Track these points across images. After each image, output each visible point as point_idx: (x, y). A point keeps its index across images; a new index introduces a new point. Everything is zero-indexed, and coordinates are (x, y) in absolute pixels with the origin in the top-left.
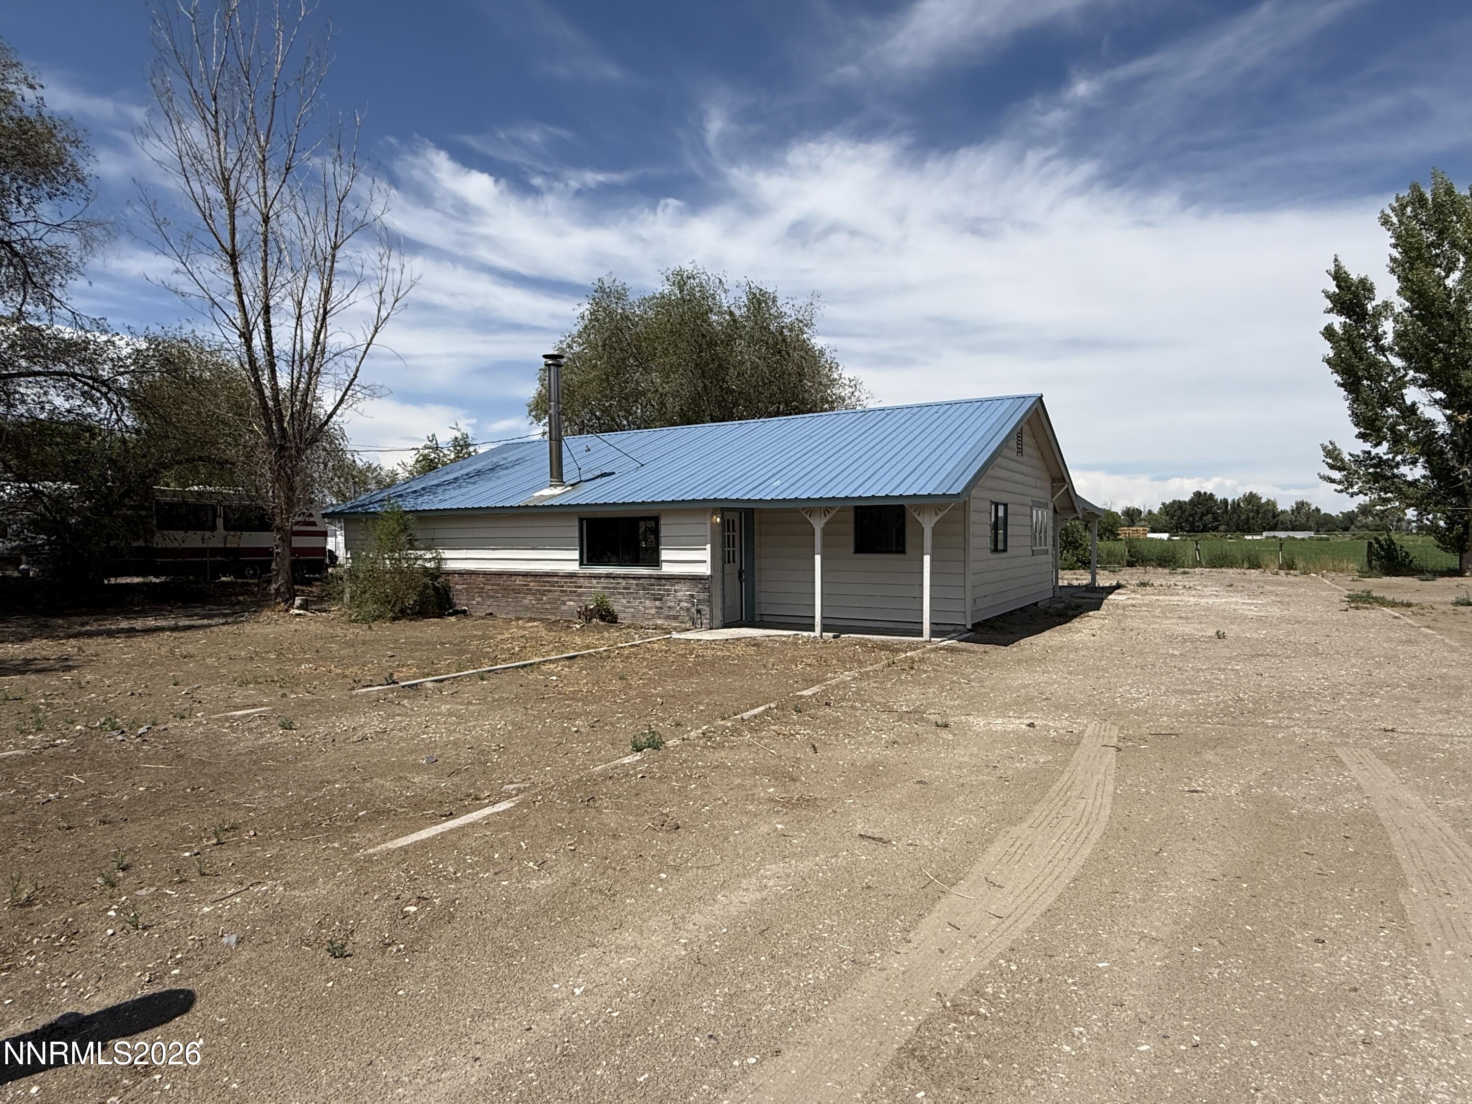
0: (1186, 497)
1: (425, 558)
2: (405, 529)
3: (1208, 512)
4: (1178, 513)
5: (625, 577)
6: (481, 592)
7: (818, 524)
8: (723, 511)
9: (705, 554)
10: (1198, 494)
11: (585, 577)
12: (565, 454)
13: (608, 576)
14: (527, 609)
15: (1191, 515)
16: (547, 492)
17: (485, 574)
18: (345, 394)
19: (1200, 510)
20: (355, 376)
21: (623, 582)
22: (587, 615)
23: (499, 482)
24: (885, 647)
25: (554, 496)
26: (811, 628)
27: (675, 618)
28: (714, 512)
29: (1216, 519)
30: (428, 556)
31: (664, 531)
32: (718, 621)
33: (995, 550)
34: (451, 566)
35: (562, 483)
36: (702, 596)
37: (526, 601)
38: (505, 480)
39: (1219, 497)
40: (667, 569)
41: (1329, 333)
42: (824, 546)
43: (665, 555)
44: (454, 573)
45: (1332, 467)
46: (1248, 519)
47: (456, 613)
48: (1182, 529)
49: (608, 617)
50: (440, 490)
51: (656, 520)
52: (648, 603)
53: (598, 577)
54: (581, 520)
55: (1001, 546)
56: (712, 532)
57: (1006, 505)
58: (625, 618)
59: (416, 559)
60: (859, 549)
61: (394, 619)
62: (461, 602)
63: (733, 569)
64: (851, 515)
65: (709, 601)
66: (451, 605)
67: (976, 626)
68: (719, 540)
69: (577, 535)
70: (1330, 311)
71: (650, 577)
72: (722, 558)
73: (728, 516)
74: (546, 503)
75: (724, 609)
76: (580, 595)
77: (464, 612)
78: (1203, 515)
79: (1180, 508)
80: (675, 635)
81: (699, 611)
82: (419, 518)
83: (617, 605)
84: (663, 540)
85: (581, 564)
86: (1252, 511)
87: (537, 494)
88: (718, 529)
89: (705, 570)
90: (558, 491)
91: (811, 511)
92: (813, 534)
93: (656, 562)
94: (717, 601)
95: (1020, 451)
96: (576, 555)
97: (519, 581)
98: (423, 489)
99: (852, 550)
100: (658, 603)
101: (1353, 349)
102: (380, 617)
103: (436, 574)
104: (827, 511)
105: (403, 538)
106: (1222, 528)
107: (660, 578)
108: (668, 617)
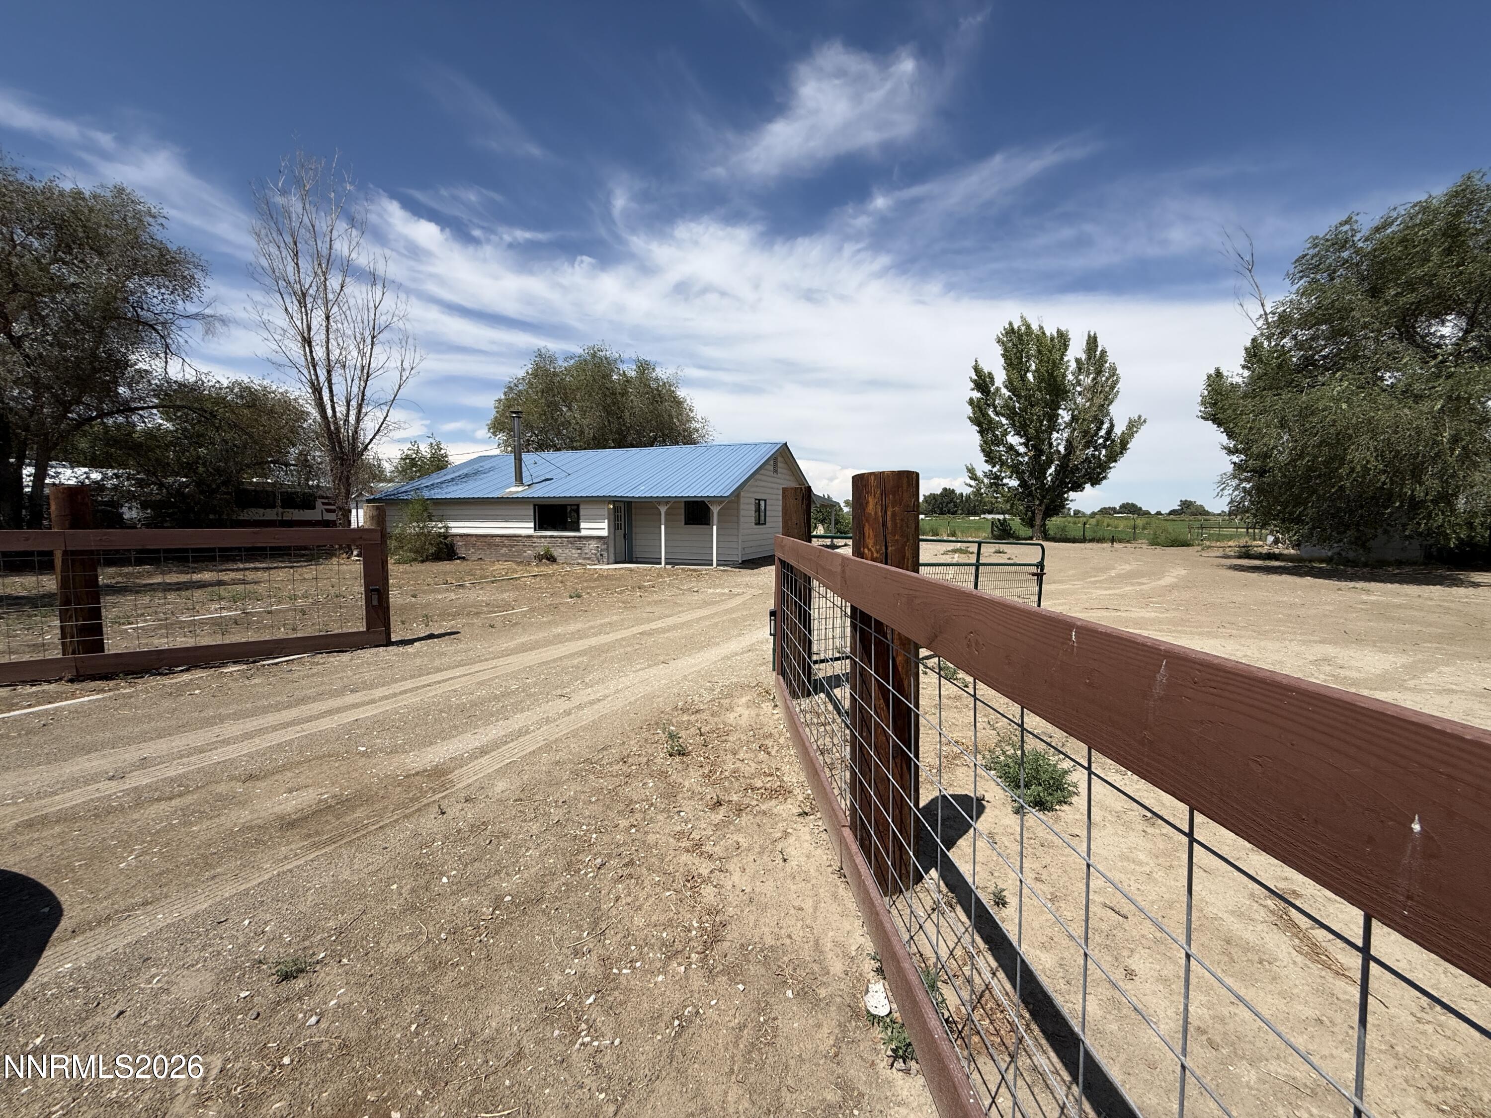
0: (938, 491)
1: (437, 527)
2: (426, 510)
3: (951, 501)
4: (933, 502)
5: (561, 537)
6: (474, 546)
7: (663, 510)
8: (614, 502)
9: (605, 525)
10: (945, 489)
11: (538, 537)
12: (524, 469)
13: (551, 537)
14: (503, 555)
15: (941, 503)
16: (513, 489)
17: (476, 536)
18: (381, 426)
19: (946, 500)
20: (387, 415)
21: (560, 540)
22: (539, 558)
23: (482, 482)
24: (695, 570)
25: (517, 492)
26: (660, 563)
27: (589, 559)
28: (610, 503)
29: (955, 506)
30: (440, 525)
31: (582, 512)
32: (611, 560)
33: (758, 523)
34: (454, 531)
35: (522, 484)
36: (603, 547)
37: (502, 551)
38: (485, 480)
39: (958, 492)
40: (584, 533)
41: (971, 402)
42: (666, 520)
43: (583, 525)
44: (457, 535)
45: (971, 478)
46: (975, 506)
47: (459, 558)
48: (936, 512)
49: (552, 559)
50: (444, 485)
51: (578, 506)
52: (574, 551)
53: (545, 537)
54: (535, 506)
55: (762, 521)
56: (609, 514)
57: (765, 501)
58: (560, 560)
59: (433, 527)
60: (686, 524)
61: (423, 561)
62: (462, 552)
63: (620, 533)
64: (683, 505)
65: (607, 550)
66: (456, 554)
67: (743, 562)
68: (612, 517)
69: (532, 513)
70: (973, 389)
71: (575, 537)
72: (615, 526)
73: (617, 504)
74: (514, 496)
75: (615, 554)
76: (535, 547)
77: (464, 558)
78: (948, 503)
79: (934, 498)
80: (588, 567)
81: (601, 555)
82: (434, 503)
83: (556, 552)
84: (581, 517)
85: (535, 530)
86: (977, 500)
87: (508, 490)
88: (612, 512)
89: (605, 533)
90: (520, 489)
91: (659, 503)
92: (660, 514)
93: (578, 529)
94: (612, 550)
95: (776, 471)
96: (532, 525)
97: (497, 540)
98: (432, 485)
99: (683, 522)
100: (579, 551)
101: (981, 412)
102: (415, 560)
103: (445, 536)
104: (667, 503)
105: (425, 514)
106: (959, 512)
107: (580, 537)
108: (585, 559)
